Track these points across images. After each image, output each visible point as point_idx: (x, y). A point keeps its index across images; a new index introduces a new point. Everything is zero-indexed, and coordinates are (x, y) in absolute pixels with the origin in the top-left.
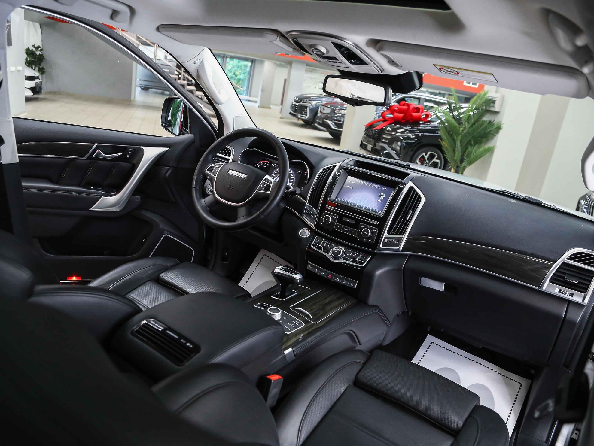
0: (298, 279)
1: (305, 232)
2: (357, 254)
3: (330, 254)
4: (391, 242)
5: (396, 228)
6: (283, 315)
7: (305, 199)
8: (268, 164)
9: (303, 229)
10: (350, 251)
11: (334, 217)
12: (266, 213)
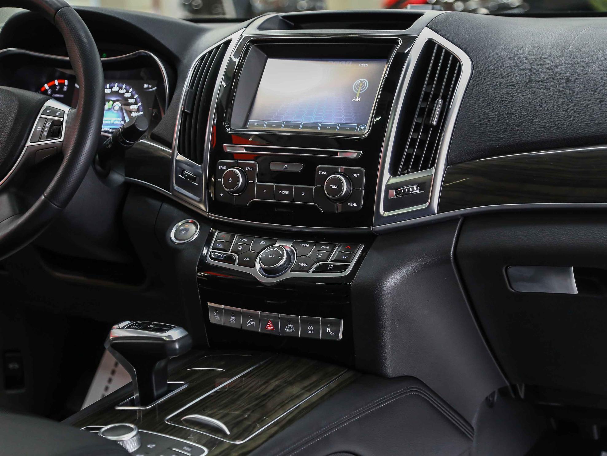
0: (174, 341)
1: (186, 230)
2: (328, 247)
3: (258, 266)
4: (406, 194)
5: (409, 156)
6: (143, 440)
7: (169, 145)
8: (65, 89)
9: (180, 224)
10: (308, 245)
11: (248, 169)
12: (63, 195)
